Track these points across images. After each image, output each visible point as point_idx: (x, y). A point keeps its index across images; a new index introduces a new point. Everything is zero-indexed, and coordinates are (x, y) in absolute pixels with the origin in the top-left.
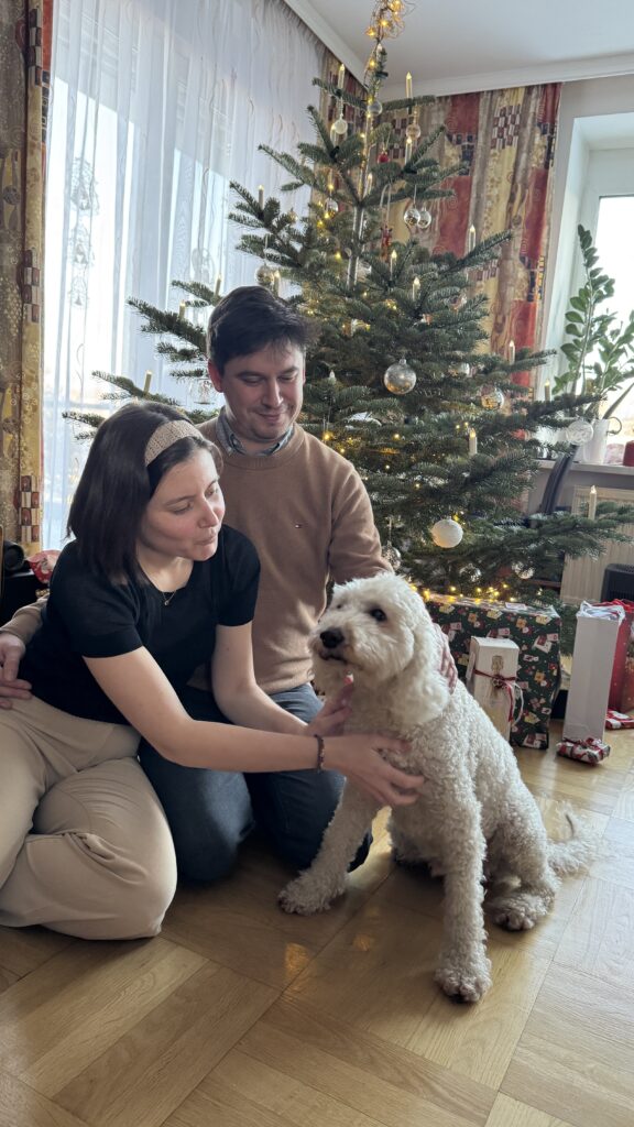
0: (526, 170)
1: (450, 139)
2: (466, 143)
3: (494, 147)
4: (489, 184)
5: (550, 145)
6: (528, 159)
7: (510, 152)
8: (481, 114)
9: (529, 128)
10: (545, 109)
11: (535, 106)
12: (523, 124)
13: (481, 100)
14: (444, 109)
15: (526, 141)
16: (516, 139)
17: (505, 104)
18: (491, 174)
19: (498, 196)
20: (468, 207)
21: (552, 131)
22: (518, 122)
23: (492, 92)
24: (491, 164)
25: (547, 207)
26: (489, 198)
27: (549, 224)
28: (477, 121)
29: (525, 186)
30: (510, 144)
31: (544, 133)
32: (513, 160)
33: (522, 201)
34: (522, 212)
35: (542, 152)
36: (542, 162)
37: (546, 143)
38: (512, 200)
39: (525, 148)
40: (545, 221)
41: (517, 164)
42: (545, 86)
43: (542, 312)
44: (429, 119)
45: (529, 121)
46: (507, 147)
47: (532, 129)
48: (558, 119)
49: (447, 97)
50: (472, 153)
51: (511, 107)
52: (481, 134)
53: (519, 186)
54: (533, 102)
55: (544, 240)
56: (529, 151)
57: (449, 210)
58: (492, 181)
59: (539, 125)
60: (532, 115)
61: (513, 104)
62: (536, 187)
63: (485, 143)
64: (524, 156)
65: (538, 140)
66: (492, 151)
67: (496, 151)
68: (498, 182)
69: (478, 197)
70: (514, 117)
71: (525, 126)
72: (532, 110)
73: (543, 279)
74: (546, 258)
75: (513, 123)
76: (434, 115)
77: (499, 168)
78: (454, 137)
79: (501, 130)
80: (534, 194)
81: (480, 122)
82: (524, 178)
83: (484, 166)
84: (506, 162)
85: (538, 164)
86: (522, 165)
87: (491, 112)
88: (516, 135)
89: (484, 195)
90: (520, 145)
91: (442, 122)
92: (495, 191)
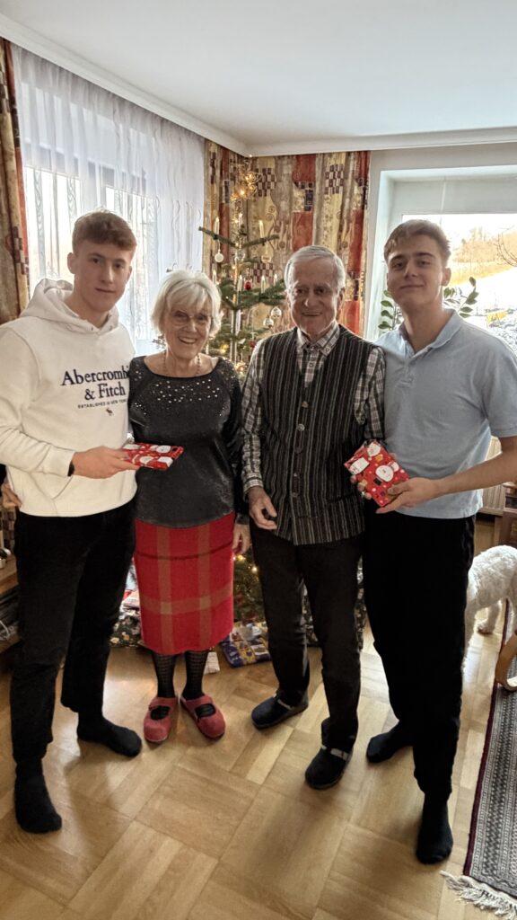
0: (349, 210)
1: (297, 184)
2: (308, 189)
3: (327, 193)
4: (324, 219)
5: (365, 193)
6: (350, 203)
7: (338, 198)
8: (317, 169)
9: (350, 180)
10: (360, 168)
11: (353, 166)
12: (346, 177)
13: (317, 160)
14: (291, 163)
15: (348, 190)
16: (341, 188)
17: (332, 162)
18: (325, 212)
19: (331, 227)
20: (311, 234)
21: (366, 184)
22: (342, 177)
23: (324, 154)
24: (325, 205)
25: (364, 237)
26: (325, 228)
27: (366, 249)
28: (315, 174)
29: (349, 222)
30: (338, 192)
31: (360, 185)
32: (340, 204)
33: (347, 231)
34: (348, 238)
35: (359, 198)
36: (359, 205)
37: (362, 192)
38: (341, 230)
39: (348, 194)
40: (363, 248)
41: (343, 206)
42: (359, 152)
43: (364, 310)
44: (282, 171)
45: (350, 176)
46: (336, 195)
47: (352, 182)
48: (369, 175)
49: (293, 156)
50: (312, 195)
51: (337, 165)
52: (317, 184)
53: (345, 222)
54: (352, 163)
55: (363, 261)
56: (351, 197)
57: (298, 234)
58: (327, 217)
59: (357, 180)
60: (351, 172)
61: (338, 163)
62: (356, 223)
63: (321, 190)
64: (347, 201)
65: (357, 190)
66: (326, 196)
67: (329, 196)
68: (331, 218)
69: (318, 227)
70: (339, 173)
71: (347, 179)
72: (351, 169)
73: (364, 287)
74: (365, 272)
76: (285, 167)
77: (331, 207)
78: (300, 183)
79: (331, 181)
80: (355, 228)
81: (316, 176)
82: (348, 217)
83: (321, 206)
84: (335, 204)
85: (357, 207)
86: (346, 207)
87: (324, 168)
88: (341, 185)
89: (322, 226)
90: (344, 193)
91: (290, 172)
92: (329, 224)
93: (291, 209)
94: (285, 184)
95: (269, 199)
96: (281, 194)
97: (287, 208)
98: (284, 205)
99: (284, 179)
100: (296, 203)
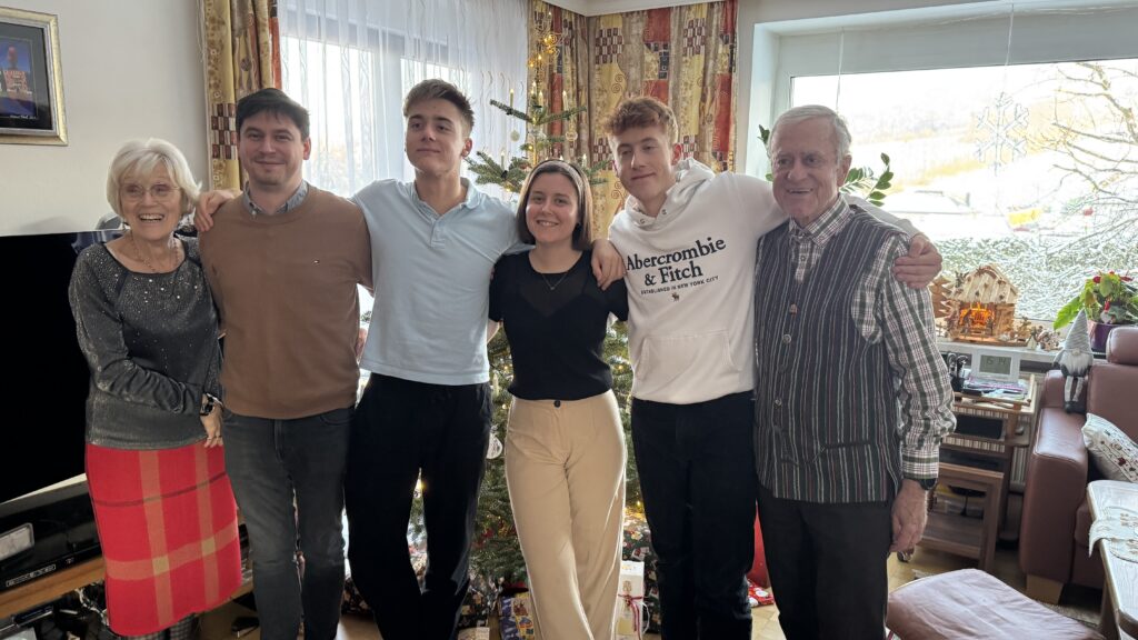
0: (713, 76)
1: (648, 46)
2: (662, 51)
3: (685, 55)
4: (683, 87)
5: (732, 52)
6: (714, 65)
7: (699, 60)
8: (672, 27)
9: (713, 38)
10: (726, 21)
11: (717, 19)
13: (672, 15)
14: (642, 21)
15: (712, 49)
16: (703, 48)
17: (692, 17)
18: (685, 79)
19: (691, 97)
21: (733, 41)
22: (703, 34)
23: (681, 7)
24: (684, 69)
25: (733, 108)
26: (684, 99)
27: (735, 122)
28: (670, 33)
29: (714, 89)
30: (699, 53)
31: (726, 42)
32: (702, 67)
33: (712, 101)
34: (712, 110)
35: (726, 59)
36: (726, 67)
37: (729, 51)
38: (703, 99)
39: (711, 55)
40: (732, 121)
41: (705, 69)
42: (724, 3)
44: (630, 29)
45: (714, 32)
46: (696, 56)
47: (716, 39)
48: (737, 30)
49: (643, 12)
50: (668, 59)
51: (697, 20)
52: (673, 45)
53: (709, 88)
54: (715, 16)
55: (732, 137)
56: (715, 58)
58: (686, 84)
59: (722, 36)
60: (715, 28)
61: (699, 17)
62: (722, 90)
63: (678, 51)
64: (711, 63)
65: (721, 50)
66: (684, 59)
67: (688, 58)
68: (692, 85)
69: (675, 98)
70: (701, 29)
71: (710, 35)
72: (715, 23)
74: (735, 151)
75: (699, 34)
76: (634, 25)
77: (691, 72)
78: (652, 45)
79: (690, 40)
80: (721, 96)
81: (672, 35)
82: (712, 83)
83: (678, 72)
84: (696, 68)
85: (723, 70)
86: (710, 71)
87: (680, 26)
88: (702, 44)
89: (680, 97)
90: (706, 55)
91: (641, 32)
92: (689, 93)
93: (642, 77)
94: (635, 46)
95: (615, 65)
96: (630, 59)
97: (638, 76)
98: (634, 73)
99: (633, 41)
100: (648, 70)
